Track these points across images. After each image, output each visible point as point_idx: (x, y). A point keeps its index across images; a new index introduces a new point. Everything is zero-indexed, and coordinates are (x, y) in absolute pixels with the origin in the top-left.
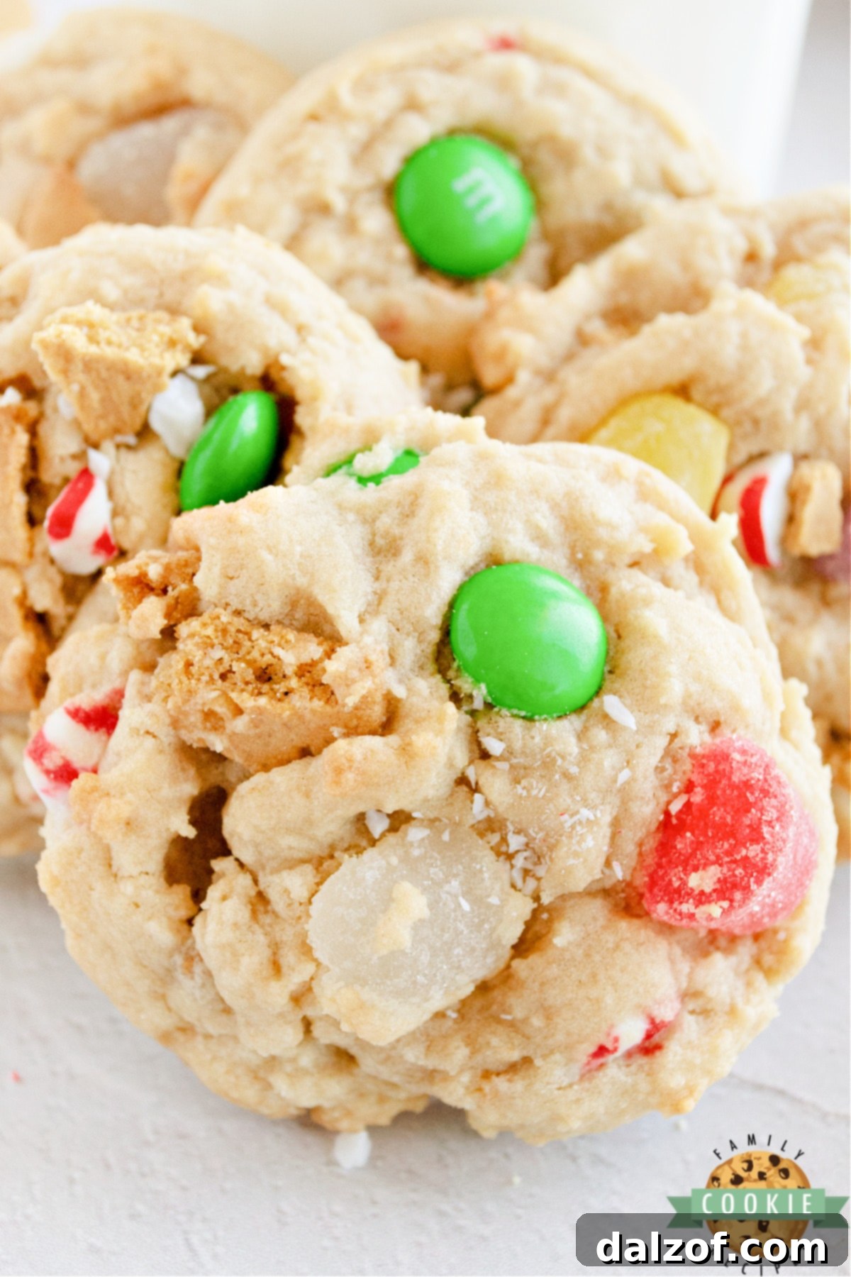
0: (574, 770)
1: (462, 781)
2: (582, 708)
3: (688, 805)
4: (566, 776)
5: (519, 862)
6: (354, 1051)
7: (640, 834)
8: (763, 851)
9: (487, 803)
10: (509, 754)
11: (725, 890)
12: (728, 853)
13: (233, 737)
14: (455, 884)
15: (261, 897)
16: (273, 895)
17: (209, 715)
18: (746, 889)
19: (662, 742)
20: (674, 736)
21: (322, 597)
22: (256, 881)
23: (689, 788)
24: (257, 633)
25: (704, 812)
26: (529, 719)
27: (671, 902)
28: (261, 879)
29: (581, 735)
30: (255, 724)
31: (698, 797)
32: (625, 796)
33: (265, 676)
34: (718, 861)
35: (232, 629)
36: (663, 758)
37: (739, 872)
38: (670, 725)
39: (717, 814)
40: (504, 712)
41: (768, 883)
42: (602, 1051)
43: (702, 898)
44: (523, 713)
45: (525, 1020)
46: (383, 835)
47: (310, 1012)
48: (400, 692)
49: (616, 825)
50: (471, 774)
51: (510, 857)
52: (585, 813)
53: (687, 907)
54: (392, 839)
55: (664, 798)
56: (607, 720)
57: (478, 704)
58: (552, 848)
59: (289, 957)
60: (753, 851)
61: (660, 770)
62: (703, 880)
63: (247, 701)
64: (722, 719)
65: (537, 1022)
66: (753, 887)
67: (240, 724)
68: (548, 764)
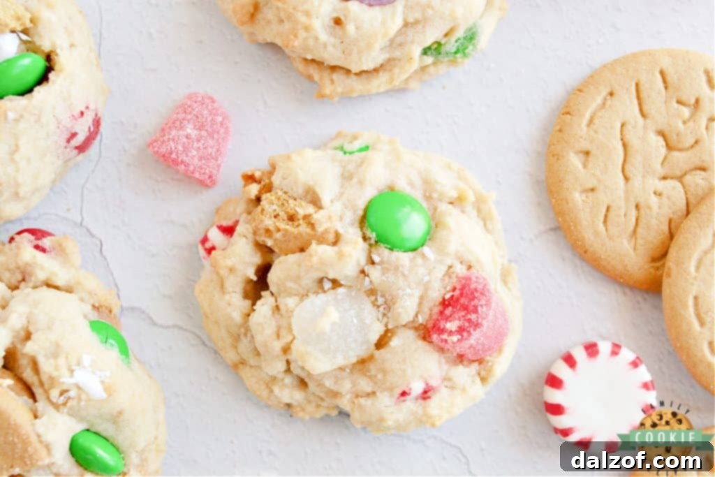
0: (406, 273)
1: (363, 272)
2: (414, 250)
3: (452, 296)
4: (404, 275)
5: (381, 309)
6: (307, 380)
7: (431, 304)
8: (478, 317)
9: (371, 282)
10: (382, 262)
11: (461, 330)
12: (463, 316)
13: (276, 240)
14: (352, 312)
15: (277, 308)
16: (282, 307)
17: (268, 231)
18: (469, 332)
19: (444, 269)
20: (450, 267)
21: (318, 190)
22: (276, 301)
23: (454, 289)
24: (291, 201)
25: (458, 300)
26: (391, 249)
27: (439, 334)
28: (279, 300)
29: (412, 260)
30: (284, 235)
31: (457, 293)
32: (427, 287)
33: (291, 218)
34: (459, 319)
35: (282, 199)
36: (444, 276)
37: (467, 324)
38: (449, 262)
39: (463, 301)
40: (382, 245)
41: (478, 330)
42: (404, 394)
43: (451, 333)
44: (389, 246)
45: (375, 376)
46: (329, 289)
47: (289, 357)
48: (341, 231)
49: (422, 298)
50: (366, 269)
51: (378, 307)
52: (408, 291)
53: (445, 336)
54: (332, 292)
55: (443, 291)
56: (423, 256)
57: (373, 241)
58: (394, 304)
59: (283, 332)
60: (473, 317)
61: (442, 280)
62: (452, 326)
63: (282, 226)
64: (472, 264)
65: (380, 376)
66: (472, 331)
67: (278, 235)
68: (396, 269)
